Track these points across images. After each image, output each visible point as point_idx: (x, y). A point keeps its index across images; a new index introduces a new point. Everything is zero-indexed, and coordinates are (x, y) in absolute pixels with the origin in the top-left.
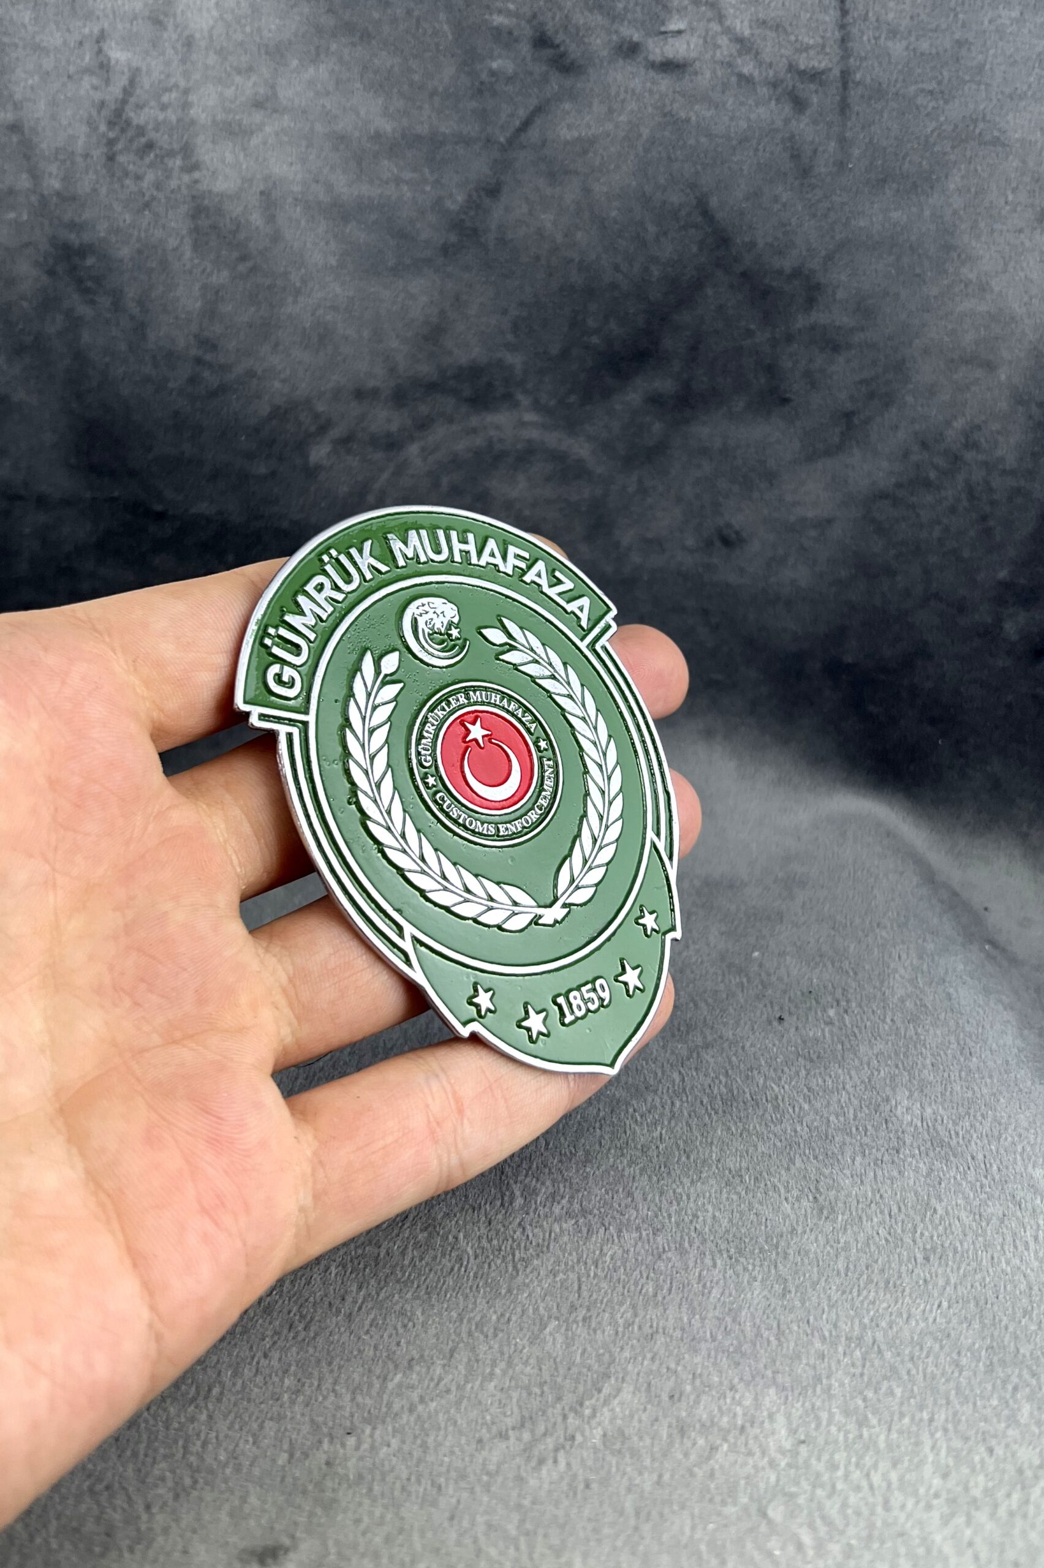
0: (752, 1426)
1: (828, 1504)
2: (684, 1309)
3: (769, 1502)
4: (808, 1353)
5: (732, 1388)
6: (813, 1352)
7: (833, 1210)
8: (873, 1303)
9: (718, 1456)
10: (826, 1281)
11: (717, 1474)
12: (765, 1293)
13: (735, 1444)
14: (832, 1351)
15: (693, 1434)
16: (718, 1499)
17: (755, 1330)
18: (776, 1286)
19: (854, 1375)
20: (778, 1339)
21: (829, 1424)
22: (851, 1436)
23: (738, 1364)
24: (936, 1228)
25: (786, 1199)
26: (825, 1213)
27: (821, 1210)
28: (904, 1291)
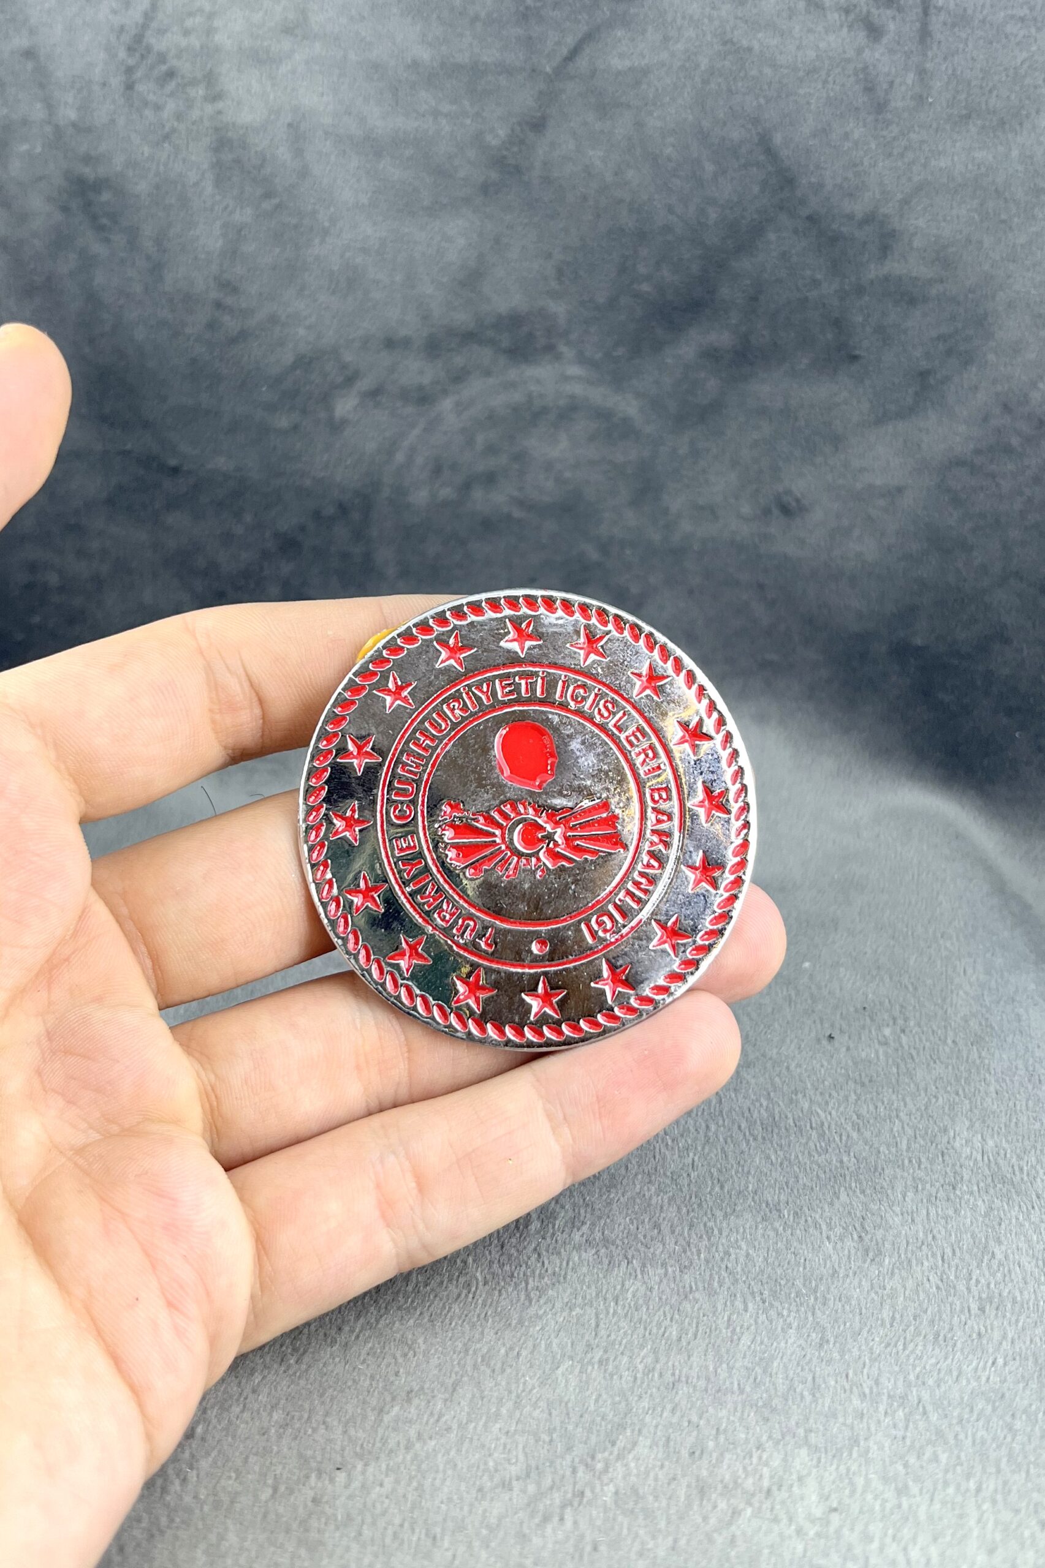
2: (710, 1356)
8: (920, 1357)
17: (787, 1383)
18: (813, 1335)
24: (994, 1275)
25: (828, 1238)
26: (871, 1254)
27: (867, 1251)
28: (955, 1345)
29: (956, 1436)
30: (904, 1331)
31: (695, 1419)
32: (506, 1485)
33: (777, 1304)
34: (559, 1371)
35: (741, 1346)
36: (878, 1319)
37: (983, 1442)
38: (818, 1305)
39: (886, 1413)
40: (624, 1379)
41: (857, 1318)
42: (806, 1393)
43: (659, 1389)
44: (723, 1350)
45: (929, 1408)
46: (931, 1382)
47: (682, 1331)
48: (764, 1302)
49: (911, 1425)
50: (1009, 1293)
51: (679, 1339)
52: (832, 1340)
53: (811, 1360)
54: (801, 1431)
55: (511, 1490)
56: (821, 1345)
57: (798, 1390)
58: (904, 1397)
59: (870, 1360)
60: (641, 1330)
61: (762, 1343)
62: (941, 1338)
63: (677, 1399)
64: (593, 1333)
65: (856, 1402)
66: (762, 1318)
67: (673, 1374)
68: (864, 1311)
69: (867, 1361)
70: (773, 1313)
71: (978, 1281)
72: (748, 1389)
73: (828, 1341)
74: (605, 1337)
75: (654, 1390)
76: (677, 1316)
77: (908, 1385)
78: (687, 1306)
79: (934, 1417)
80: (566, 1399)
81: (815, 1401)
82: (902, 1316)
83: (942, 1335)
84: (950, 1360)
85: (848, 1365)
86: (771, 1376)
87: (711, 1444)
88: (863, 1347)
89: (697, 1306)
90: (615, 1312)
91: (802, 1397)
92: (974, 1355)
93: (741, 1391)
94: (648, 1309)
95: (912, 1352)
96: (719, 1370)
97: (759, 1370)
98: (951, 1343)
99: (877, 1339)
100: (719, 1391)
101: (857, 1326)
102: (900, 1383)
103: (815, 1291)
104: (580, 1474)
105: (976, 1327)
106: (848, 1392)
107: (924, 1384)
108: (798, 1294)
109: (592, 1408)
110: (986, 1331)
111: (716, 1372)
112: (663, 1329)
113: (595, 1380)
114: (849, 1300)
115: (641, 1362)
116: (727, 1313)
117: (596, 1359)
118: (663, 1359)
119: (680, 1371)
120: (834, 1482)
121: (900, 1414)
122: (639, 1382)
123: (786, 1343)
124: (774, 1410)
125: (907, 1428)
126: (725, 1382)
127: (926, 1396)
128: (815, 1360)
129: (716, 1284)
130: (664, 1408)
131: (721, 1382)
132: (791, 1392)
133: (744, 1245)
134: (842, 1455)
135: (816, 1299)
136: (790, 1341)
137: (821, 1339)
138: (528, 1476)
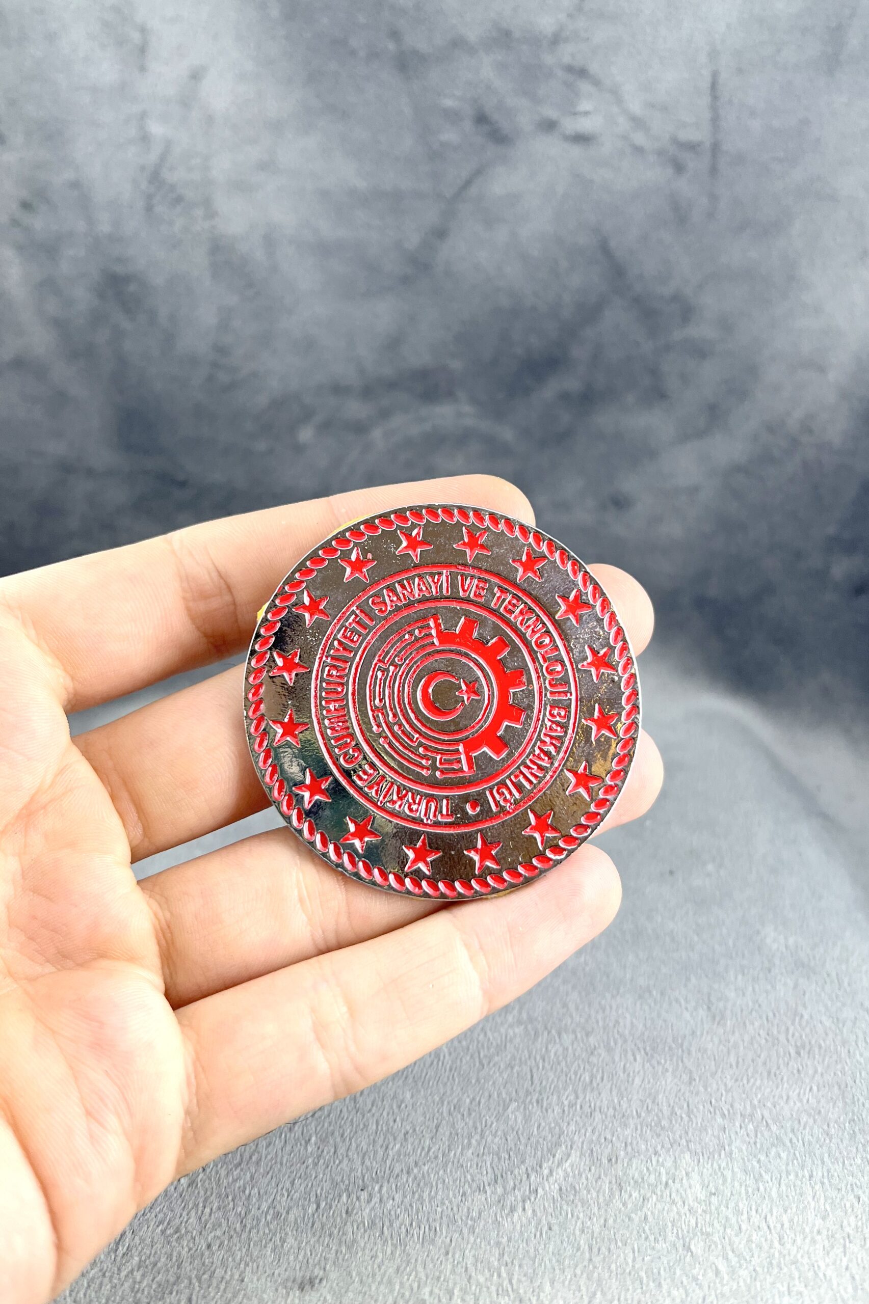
0: (674, 1182)
1: (736, 1240)
2: (614, 1093)
3: (691, 1239)
4: (713, 1127)
5: (656, 1153)
6: (716, 1126)
7: (723, 1017)
8: (760, 1088)
9: (649, 1206)
10: (722, 1071)
11: (650, 1218)
12: (676, 1080)
13: (662, 1196)
14: (731, 1125)
15: (628, 1189)
16: (652, 1238)
17: (670, 1109)
18: (684, 1076)
19: (749, 1143)
20: (689, 1117)
21: (733, 1179)
22: (750, 1190)
23: (658, 1135)
24: (803, 1029)
25: (687, 1009)
26: (717, 1019)
27: (714, 1018)
28: (782, 1079)
29: (791, 1141)
30: (747, 1070)
31: (609, 1137)
32: (481, 1189)
33: (655, 1055)
34: (510, 1110)
35: (635, 1085)
36: (727, 1063)
37: (810, 1143)
38: (685, 1055)
39: (741, 1127)
40: (555, 1112)
41: (713, 1063)
42: (684, 1116)
43: (581, 1117)
44: (623, 1088)
45: (770, 1122)
46: (769, 1104)
47: (592, 1077)
48: (647, 1054)
49: (759, 1135)
50: (816, 1042)
51: (591, 1081)
52: (697, 1080)
53: (684, 1094)
54: (684, 1142)
55: (486, 1192)
56: (690, 1083)
57: (678, 1113)
58: (751, 1115)
59: (726, 1090)
60: (563, 1077)
61: (649, 1082)
62: (772, 1074)
63: (595, 1124)
64: (530, 1082)
65: (719, 1120)
66: (647, 1065)
67: (590, 1106)
68: (717, 1058)
69: (724, 1093)
70: (654, 1062)
71: (793, 1035)
72: (643, 1114)
73: (695, 1080)
74: (538, 1085)
75: (578, 1118)
76: (587, 1066)
77: (754, 1107)
78: (594, 1059)
79: (774, 1128)
80: (516, 1129)
81: (690, 1120)
82: (743, 1060)
83: (773, 1071)
84: (780, 1089)
85: (711, 1095)
86: (658, 1105)
87: (622, 1153)
88: (720, 1082)
89: (601, 1059)
90: (543, 1067)
91: (682, 1118)
92: (796, 1084)
93: (639, 1116)
94: (566, 1062)
95: (754, 1084)
96: (622, 1102)
97: (649, 1101)
98: (780, 1077)
99: (728, 1077)
100: (624, 1116)
101: (713, 1068)
102: (748, 1107)
103: (682, 1045)
104: (533, 1178)
105: (795, 1065)
106: (713, 1114)
107: (764, 1106)
108: (670, 1048)
109: (535, 1132)
110: (803, 1067)
111: (620, 1103)
112: (578, 1076)
113: (535, 1113)
114: (705, 1051)
115: (566, 1099)
116: (622, 1064)
117: (534, 1100)
118: (581, 1096)
119: (595, 1105)
120: (711, 1175)
121: (751, 1126)
122: (566, 1112)
123: (666, 1082)
124: (663, 1128)
125: (756, 1136)
126: (626, 1111)
127: (766, 1114)
128: (687, 1094)
129: (612, 1043)
130: (586, 1130)
131: (624, 1110)
132: (674, 1115)
133: (628, 1016)
134: (714, 1157)
135: (683, 1051)
136: (668, 1081)
137: (690, 1078)
138: (496, 1182)
